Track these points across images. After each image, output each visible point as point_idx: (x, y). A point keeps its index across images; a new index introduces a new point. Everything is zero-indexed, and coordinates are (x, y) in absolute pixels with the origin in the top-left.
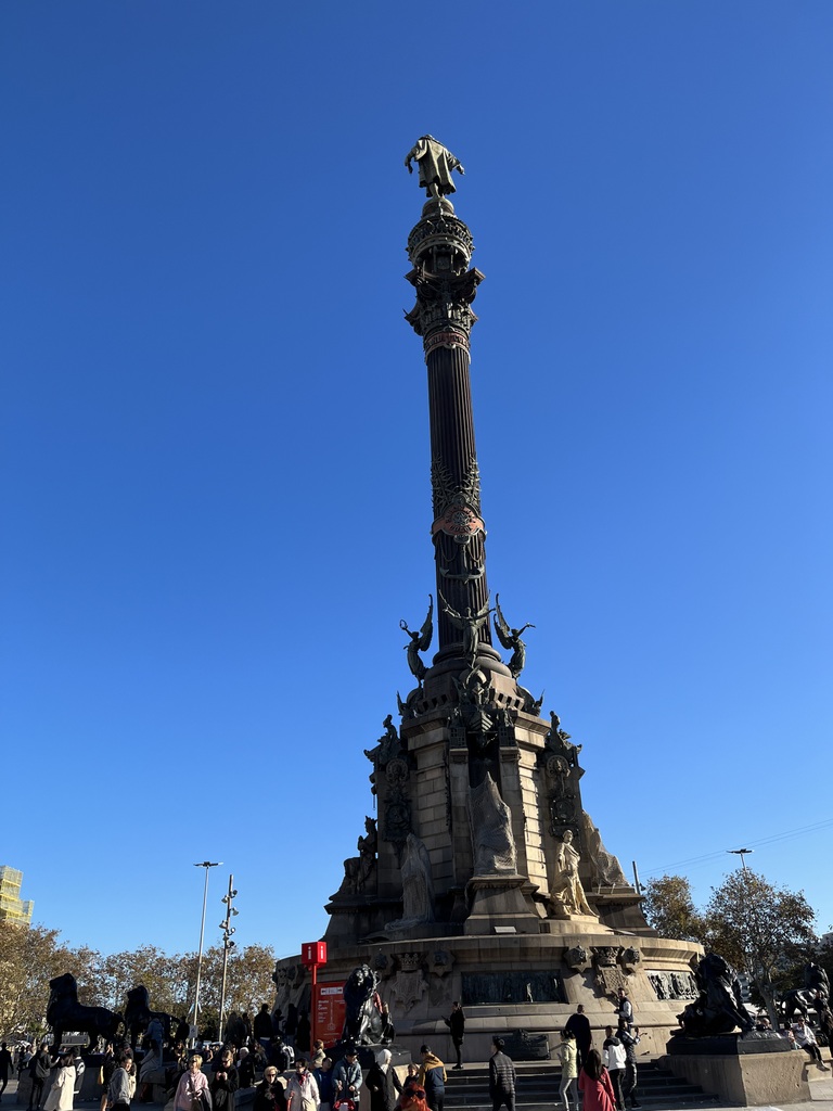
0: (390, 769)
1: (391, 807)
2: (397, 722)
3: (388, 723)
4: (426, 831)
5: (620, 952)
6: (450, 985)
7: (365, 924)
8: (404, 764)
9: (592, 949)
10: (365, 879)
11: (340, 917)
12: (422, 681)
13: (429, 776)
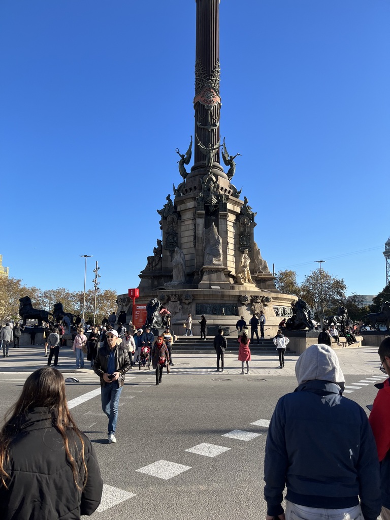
0: (169, 219)
1: (169, 235)
2: (173, 198)
3: (168, 198)
4: (184, 246)
5: (263, 298)
6: (191, 307)
7: (156, 283)
8: (175, 217)
9: (251, 296)
10: (156, 265)
11: (145, 280)
12: (185, 179)
13: (187, 223)
